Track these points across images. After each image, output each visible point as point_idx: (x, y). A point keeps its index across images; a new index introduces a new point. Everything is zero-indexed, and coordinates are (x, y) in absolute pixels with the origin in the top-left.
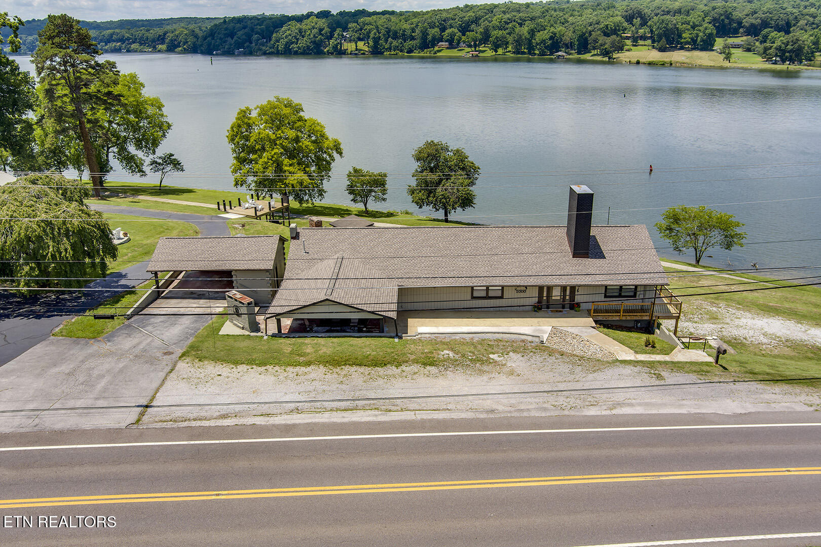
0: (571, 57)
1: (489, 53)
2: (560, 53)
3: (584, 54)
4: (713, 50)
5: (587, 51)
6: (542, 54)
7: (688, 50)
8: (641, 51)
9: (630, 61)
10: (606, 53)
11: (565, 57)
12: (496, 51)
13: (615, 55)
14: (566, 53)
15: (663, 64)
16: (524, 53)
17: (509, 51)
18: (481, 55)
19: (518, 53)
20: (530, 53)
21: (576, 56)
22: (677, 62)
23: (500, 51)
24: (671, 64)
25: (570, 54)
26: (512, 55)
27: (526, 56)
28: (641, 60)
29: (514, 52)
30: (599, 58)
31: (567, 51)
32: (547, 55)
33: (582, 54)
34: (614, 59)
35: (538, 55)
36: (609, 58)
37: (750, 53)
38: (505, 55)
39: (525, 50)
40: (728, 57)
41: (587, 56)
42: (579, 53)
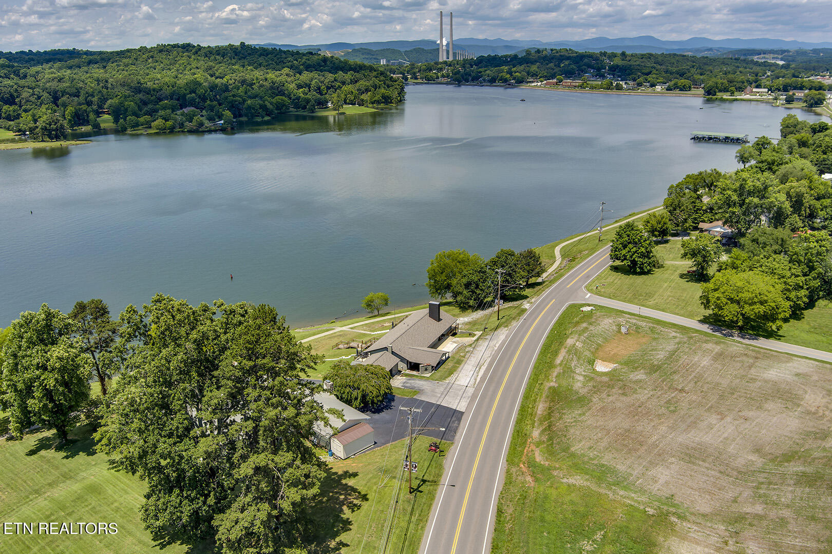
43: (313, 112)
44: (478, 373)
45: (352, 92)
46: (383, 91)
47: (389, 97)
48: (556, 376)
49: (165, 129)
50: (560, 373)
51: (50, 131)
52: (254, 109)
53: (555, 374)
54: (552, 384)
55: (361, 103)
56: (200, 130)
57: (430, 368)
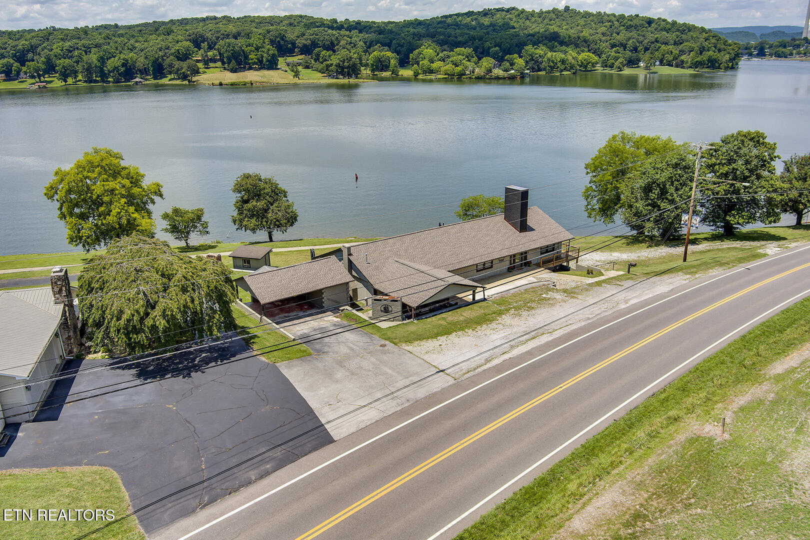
0: (148, 82)
1: (57, 83)
2: (137, 80)
3: (161, 78)
4: (278, 69)
5: (163, 76)
6: (117, 81)
7: (256, 69)
8: (214, 73)
9: (213, 84)
10: (185, 77)
11: (143, 83)
12: (66, 81)
13: (194, 79)
14: (142, 78)
15: (245, 85)
16: (96, 81)
17: (80, 81)
18: (49, 85)
19: (91, 82)
20: (103, 81)
21: (153, 81)
22: (256, 82)
23: (70, 80)
24: (252, 84)
25: (146, 80)
26: (85, 84)
27: (99, 84)
28: (223, 82)
29: (85, 81)
30: (178, 82)
31: (142, 77)
32: (123, 82)
33: (158, 79)
34: (194, 82)
35: (113, 83)
36: (189, 82)
37: (309, 69)
38: (77, 84)
39: (97, 79)
40: (297, 75)
41: (165, 81)
42: (155, 78)
43: (621, 71)
44: (512, 347)
45: (672, 52)
46: (711, 53)
47: (716, 61)
48: (742, 409)
49: (454, 75)
50: (761, 402)
51: (343, 68)
52: (553, 62)
53: (742, 400)
54: (711, 429)
55: (681, 65)
56: (488, 77)
57: (398, 308)
